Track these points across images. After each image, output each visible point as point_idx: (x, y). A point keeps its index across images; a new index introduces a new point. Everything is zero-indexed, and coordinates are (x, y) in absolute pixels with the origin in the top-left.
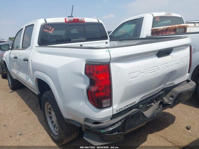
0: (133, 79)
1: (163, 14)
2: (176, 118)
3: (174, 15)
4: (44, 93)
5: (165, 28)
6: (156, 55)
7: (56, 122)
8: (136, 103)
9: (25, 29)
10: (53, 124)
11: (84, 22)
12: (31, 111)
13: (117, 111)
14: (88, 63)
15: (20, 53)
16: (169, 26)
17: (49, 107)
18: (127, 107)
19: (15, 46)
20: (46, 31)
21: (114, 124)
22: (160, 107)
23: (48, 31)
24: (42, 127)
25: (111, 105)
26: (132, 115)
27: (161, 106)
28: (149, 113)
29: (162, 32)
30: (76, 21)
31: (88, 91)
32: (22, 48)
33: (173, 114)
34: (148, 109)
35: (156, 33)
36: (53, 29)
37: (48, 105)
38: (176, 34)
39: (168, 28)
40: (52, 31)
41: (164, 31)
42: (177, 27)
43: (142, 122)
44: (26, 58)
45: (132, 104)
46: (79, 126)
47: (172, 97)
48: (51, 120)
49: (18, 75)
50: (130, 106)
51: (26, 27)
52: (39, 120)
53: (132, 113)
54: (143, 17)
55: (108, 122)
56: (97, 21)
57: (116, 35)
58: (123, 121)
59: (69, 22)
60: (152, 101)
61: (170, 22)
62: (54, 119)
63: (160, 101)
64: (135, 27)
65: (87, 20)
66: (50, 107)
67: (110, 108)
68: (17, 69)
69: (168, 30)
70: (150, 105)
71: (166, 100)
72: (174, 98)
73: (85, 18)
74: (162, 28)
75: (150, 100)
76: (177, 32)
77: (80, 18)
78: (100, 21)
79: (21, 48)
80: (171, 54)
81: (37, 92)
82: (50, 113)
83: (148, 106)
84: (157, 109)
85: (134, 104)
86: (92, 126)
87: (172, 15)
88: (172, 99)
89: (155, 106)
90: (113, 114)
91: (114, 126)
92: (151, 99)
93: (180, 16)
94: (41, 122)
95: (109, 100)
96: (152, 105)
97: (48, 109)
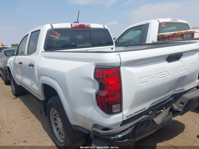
0: (143, 84)
1: (169, 20)
2: (186, 126)
3: (180, 21)
4: (50, 99)
5: (171, 34)
6: (166, 60)
7: (61, 129)
8: (146, 109)
9: (31, 35)
10: (58, 131)
11: (90, 27)
12: (35, 118)
13: (127, 117)
14: (97, 67)
15: (25, 59)
16: (176, 32)
17: (54, 113)
18: (137, 114)
19: (20, 52)
20: (52, 36)
21: (124, 131)
22: (169, 114)
23: (54, 36)
24: (46, 133)
25: (121, 111)
26: (142, 122)
27: (171, 113)
28: (159, 120)
29: (169, 38)
30: (82, 26)
31: (97, 96)
32: (28, 53)
33: (183, 122)
34: (158, 116)
35: (162, 39)
36: (59, 35)
37: (53, 111)
38: (183, 39)
39: (175, 33)
40: (58, 36)
41: (170, 36)
42: (184, 33)
43: (152, 129)
44: (31, 63)
45: (142, 110)
46: (87, 132)
47: (182, 103)
48: (57, 127)
49: (23, 81)
50: (140, 112)
51: (32, 33)
52: (43, 127)
53: (142, 120)
54: (149, 23)
55: (119, 128)
56: (103, 27)
57: (121, 41)
58: (133, 127)
59: (76, 27)
60: (161, 108)
61: (176, 28)
62: (60, 125)
63: (170, 108)
64: (141, 33)
65: (93, 26)
66: (56, 113)
67: (121, 114)
68: (21, 75)
69: (175, 36)
70: (160, 112)
71: (175, 107)
72: (184, 105)
73: (90, 24)
74: (168, 33)
75: (160, 107)
76: (184, 37)
77: (86, 24)
78: (106, 27)
79: (26, 53)
80: (181, 59)
81: (42, 98)
82: (55, 119)
83: (158, 112)
84: (167, 116)
85: (144, 110)
86: (102, 132)
87: (178, 21)
88: (182, 106)
89: (165, 112)
90: (124, 120)
91: (124, 133)
92: (160, 105)
93: (186, 22)
94: (46, 129)
95: (119, 105)
96: (161, 112)
97: (54, 115)
